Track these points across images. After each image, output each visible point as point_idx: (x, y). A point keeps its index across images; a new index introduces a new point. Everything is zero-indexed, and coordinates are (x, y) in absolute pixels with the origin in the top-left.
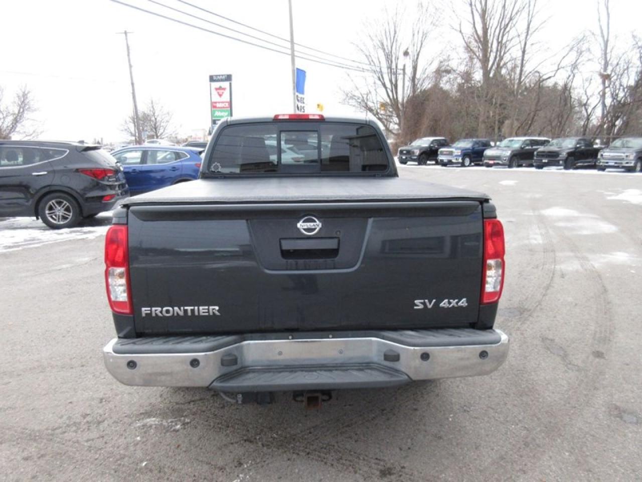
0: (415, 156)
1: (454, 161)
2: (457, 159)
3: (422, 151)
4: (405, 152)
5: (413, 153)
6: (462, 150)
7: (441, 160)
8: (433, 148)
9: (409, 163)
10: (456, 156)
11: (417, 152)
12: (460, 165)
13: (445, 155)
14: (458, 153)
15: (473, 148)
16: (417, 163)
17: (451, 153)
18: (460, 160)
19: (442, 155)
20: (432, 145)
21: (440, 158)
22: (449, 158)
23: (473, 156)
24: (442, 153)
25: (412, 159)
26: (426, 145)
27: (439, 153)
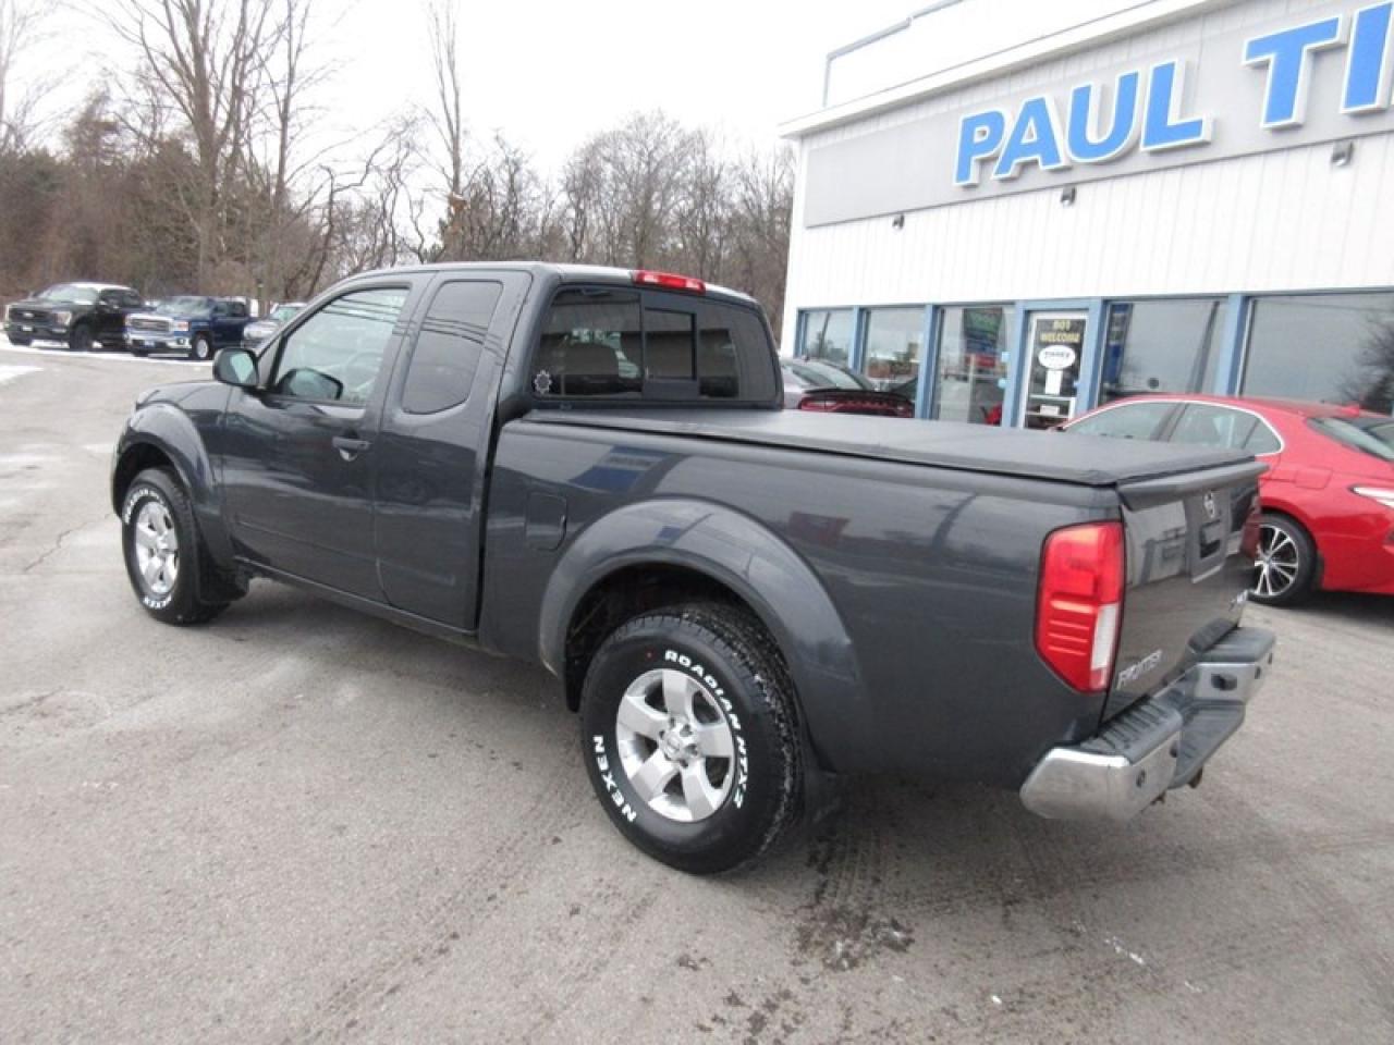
0: (63, 326)
1: (173, 344)
2: (178, 342)
3: (78, 316)
4: (28, 315)
5: (55, 317)
6: (190, 322)
7: (134, 341)
8: (108, 311)
9: (36, 343)
10: (177, 333)
11: (67, 319)
12: (186, 355)
13: (146, 329)
14: (180, 326)
15: (214, 319)
16: (66, 345)
17: (162, 327)
18: (187, 345)
19: (137, 329)
20: (103, 303)
21: (132, 336)
22: (160, 338)
23: (213, 335)
24: (137, 324)
25: (51, 332)
26: (87, 302)
27: (127, 323)
